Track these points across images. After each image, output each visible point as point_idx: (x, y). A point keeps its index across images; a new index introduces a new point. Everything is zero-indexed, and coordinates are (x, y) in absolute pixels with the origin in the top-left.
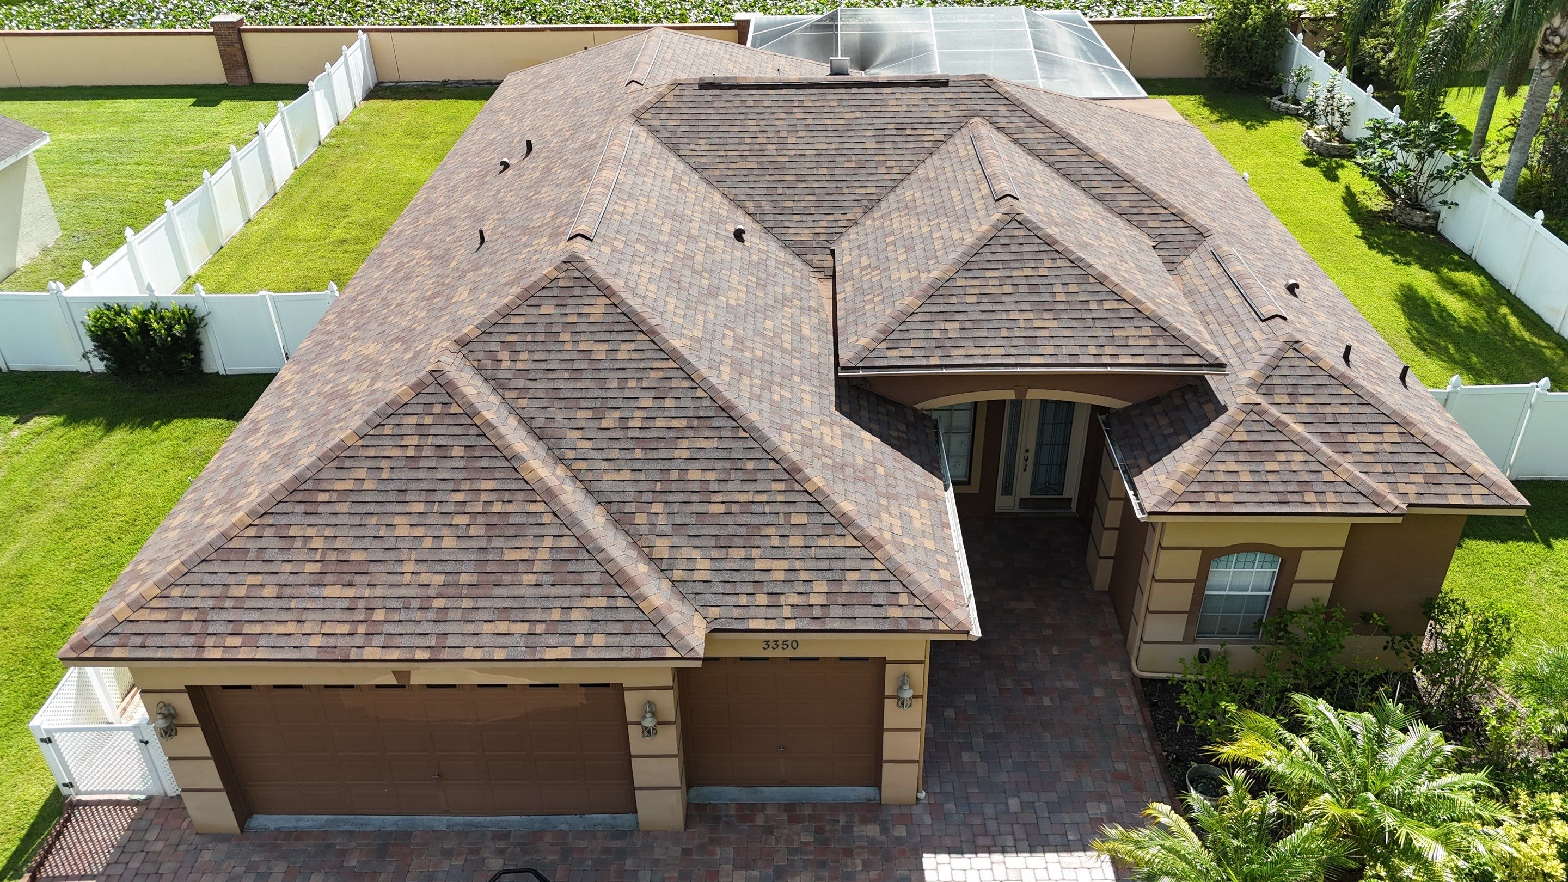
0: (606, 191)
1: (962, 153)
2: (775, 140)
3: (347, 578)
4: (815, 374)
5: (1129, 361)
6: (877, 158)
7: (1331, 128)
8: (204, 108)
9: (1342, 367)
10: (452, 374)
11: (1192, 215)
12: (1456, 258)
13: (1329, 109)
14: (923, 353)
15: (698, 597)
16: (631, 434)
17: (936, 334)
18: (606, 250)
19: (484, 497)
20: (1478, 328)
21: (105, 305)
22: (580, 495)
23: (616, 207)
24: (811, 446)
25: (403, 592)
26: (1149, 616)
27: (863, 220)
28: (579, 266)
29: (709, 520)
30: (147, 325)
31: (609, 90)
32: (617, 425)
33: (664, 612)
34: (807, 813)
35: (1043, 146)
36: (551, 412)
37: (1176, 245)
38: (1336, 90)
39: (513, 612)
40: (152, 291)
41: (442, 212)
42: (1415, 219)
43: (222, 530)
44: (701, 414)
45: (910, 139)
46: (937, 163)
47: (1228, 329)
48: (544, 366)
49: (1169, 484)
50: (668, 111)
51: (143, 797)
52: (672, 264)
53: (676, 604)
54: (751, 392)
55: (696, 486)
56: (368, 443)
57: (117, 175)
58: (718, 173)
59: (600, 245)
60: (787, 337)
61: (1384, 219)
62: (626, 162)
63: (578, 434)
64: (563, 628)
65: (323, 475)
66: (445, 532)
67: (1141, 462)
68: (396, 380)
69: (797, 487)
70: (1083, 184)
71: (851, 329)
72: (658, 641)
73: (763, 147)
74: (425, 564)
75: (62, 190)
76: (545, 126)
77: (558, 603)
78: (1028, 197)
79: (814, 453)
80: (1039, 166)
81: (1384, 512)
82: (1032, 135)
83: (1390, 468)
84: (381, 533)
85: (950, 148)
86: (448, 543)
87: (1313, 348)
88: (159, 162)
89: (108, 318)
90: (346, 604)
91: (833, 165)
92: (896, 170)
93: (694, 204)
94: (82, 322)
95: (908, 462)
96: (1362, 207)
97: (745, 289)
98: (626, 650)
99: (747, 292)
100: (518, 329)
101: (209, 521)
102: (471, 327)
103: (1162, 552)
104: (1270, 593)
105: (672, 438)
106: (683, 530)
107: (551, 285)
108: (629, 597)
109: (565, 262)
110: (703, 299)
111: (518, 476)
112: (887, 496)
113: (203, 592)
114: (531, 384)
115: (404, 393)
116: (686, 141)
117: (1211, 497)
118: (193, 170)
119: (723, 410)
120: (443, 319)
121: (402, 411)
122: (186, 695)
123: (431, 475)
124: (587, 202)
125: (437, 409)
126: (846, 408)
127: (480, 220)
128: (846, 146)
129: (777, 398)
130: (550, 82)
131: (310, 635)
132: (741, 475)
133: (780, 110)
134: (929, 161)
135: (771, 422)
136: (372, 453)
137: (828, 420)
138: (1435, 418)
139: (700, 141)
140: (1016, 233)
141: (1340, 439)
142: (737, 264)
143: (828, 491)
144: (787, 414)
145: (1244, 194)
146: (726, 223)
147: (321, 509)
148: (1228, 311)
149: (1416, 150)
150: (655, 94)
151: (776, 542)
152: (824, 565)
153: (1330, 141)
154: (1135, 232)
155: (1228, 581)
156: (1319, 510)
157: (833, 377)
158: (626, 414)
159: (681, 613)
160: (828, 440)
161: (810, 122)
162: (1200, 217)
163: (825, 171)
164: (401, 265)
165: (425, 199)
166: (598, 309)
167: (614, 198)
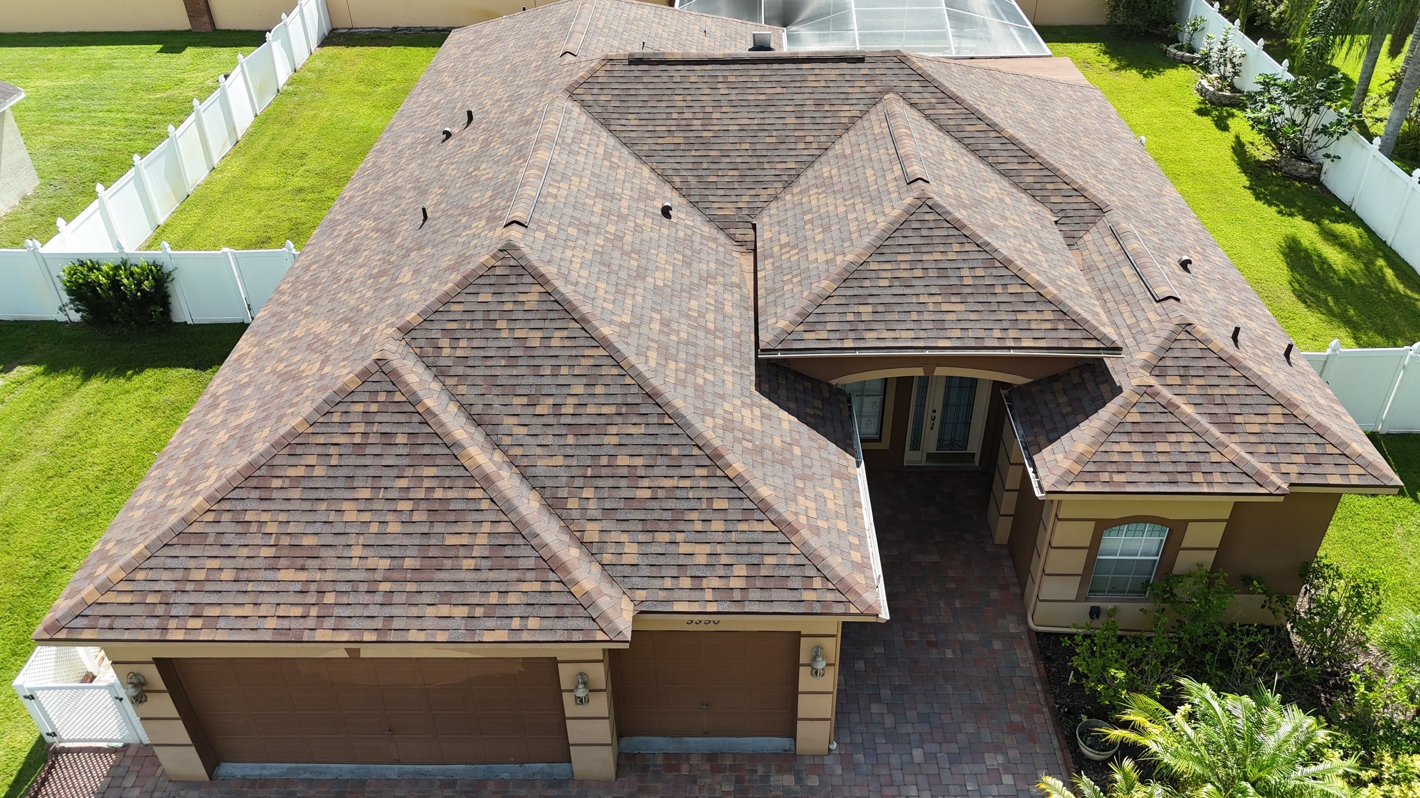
0: (540, 173)
1: (877, 130)
2: (701, 116)
3: (299, 562)
4: (736, 354)
5: (1032, 344)
6: (797, 133)
7: (1223, 78)
8: (171, 55)
9: (1231, 349)
10: (396, 362)
11: (1092, 190)
12: (1337, 209)
13: (1222, 60)
14: (837, 335)
15: (626, 580)
16: (564, 420)
17: (850, 317)
18: (540, 235)
19: (427, 483)
20: (1355, 280)
21: (78, 260)
22: (516, 481)
23: (550, 189)
24: (732, 430)
25: (351, 576)
26: (1045, 578)
27: (783, 195)
28: (515, 254)
29: (636, 504)
30: (119, 281)
31: (545, 60)
32: (551, 411)
33: (595, 596)
34: (728, 763)
35: (952, 122)
36: (489, 399)
37: (1076, 220)
38: (1229, 43)
39: (454, 595)
40: (121, 248)
41: (388, 180)
42: (1300, 170)
43: (182, 514)
44: (630, 400)
45: (828, 114)
46: (853, 140)
47: (1124, 308)
48: (482, 353)
49: (1067, 464)
50: (599, 86)
51: (120, 745)
52: (602, 247)
53: (606, 588)
54: (676, 378)
55: (624, 472)
56: (318, 430)
57: (90, 122)
58: (646, 148)
59: (534, 231)
60: (710, 316)
61: (1270, 169)
62: (560, 141)
63: (515, 420)
64: (500, 612)
65: (276, 461)
66: (390, 517)
67: (1042, 439)
68: (344, 366)
69: (719, 473)
70: (990, 160)
71: (771, 310)
72: (587, 624)
73: (690, 122)
74: (372, 549)
75: (40, 138)
76: (485, 94)
77: (495, 587)
78: (938, 178)
79: (735, 438)
80: (949, 142)
81: (1267, 492)
82: (943, 111)
83: (1273, 449)
84: (331, 519)
85: (866, 124)
86: (393, 528)
87: (1204, 330)
88: (129, 109)
89: (82, 273)
90: (299, 587)
91: (755, 140)
92: (814, 146)
93: (624, 181)
94: (58, 277)
95: (823, 441)
96: (1250, 157)
97: (671, 268)
98: (559, 633)
99: (674, 272)
100: (457, 317)
101: (171, 503)
102: (414, 314)
103: (1059, 524)
104: (1158, 558)
105: (602, 424)
106: (613, 514)
107: (488, 273)
108: (561, 581)
109: (501, 250)
110: (631, 282)
111: (457, 462)
112: (803, 478)
113: (166, 575)
114: (470, 371)
115: (352, 381)
116: (616, 116)
117: (1105, 477)
118: (160, 117)
119: (650, 397)
120: (388, 302)
121: (349, 399)
122: (154, 666)
123: (377, 461)
124: (522, 185)
125: (382, 397)
126: (765, 387)
127: (424, 193)
128: (767, 121)
129: (700, 381)
130: (490, 43)
131: (265, 617)
132: (666, 461)
133: (705, 86)
134: (846, 135)
135: (696, 407)
136: (321, 439)
137: (748, 401)
138: (1317, 396)
139: (630, 116)
140: (927, 217)
141: (1228, 420)
142: (664, 242)
143: (747, 476)
144: (709, 398)
145: (1141, 159)
146: (653, 199)
147: (275, 494)
148: (1125, 289)
149: (1303, 107)
150: (587, 69)
151: (699, 526)
152: (744, 549)
153: (1222, 91)
154: (1038, 208)
155: (1120, 547)
156: (1206, 490)
157: (753, 357)
158: (559, 401)
159: (610, 596)
160: (748, 423)
161: (733, 97)
162: (1099, 191)
163: (747, 146)
164: (350, 235)
165: (374, 163)
166: (532, 297)
167: (548, 180)
